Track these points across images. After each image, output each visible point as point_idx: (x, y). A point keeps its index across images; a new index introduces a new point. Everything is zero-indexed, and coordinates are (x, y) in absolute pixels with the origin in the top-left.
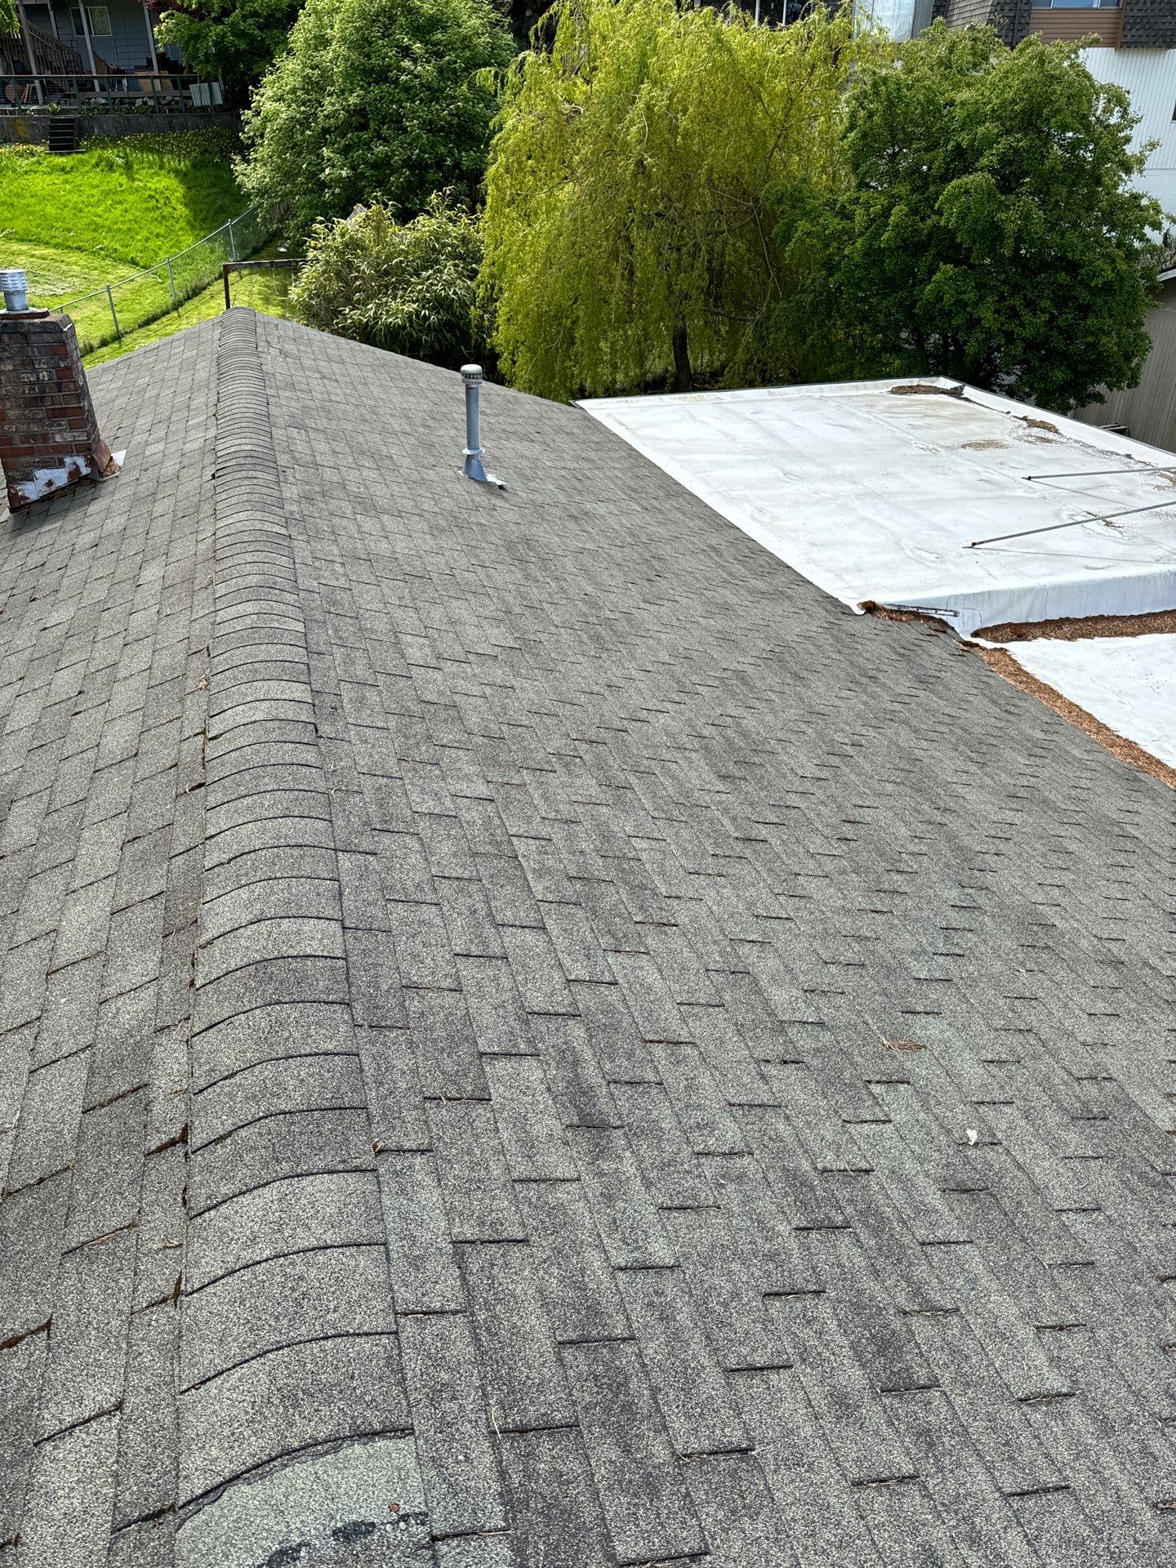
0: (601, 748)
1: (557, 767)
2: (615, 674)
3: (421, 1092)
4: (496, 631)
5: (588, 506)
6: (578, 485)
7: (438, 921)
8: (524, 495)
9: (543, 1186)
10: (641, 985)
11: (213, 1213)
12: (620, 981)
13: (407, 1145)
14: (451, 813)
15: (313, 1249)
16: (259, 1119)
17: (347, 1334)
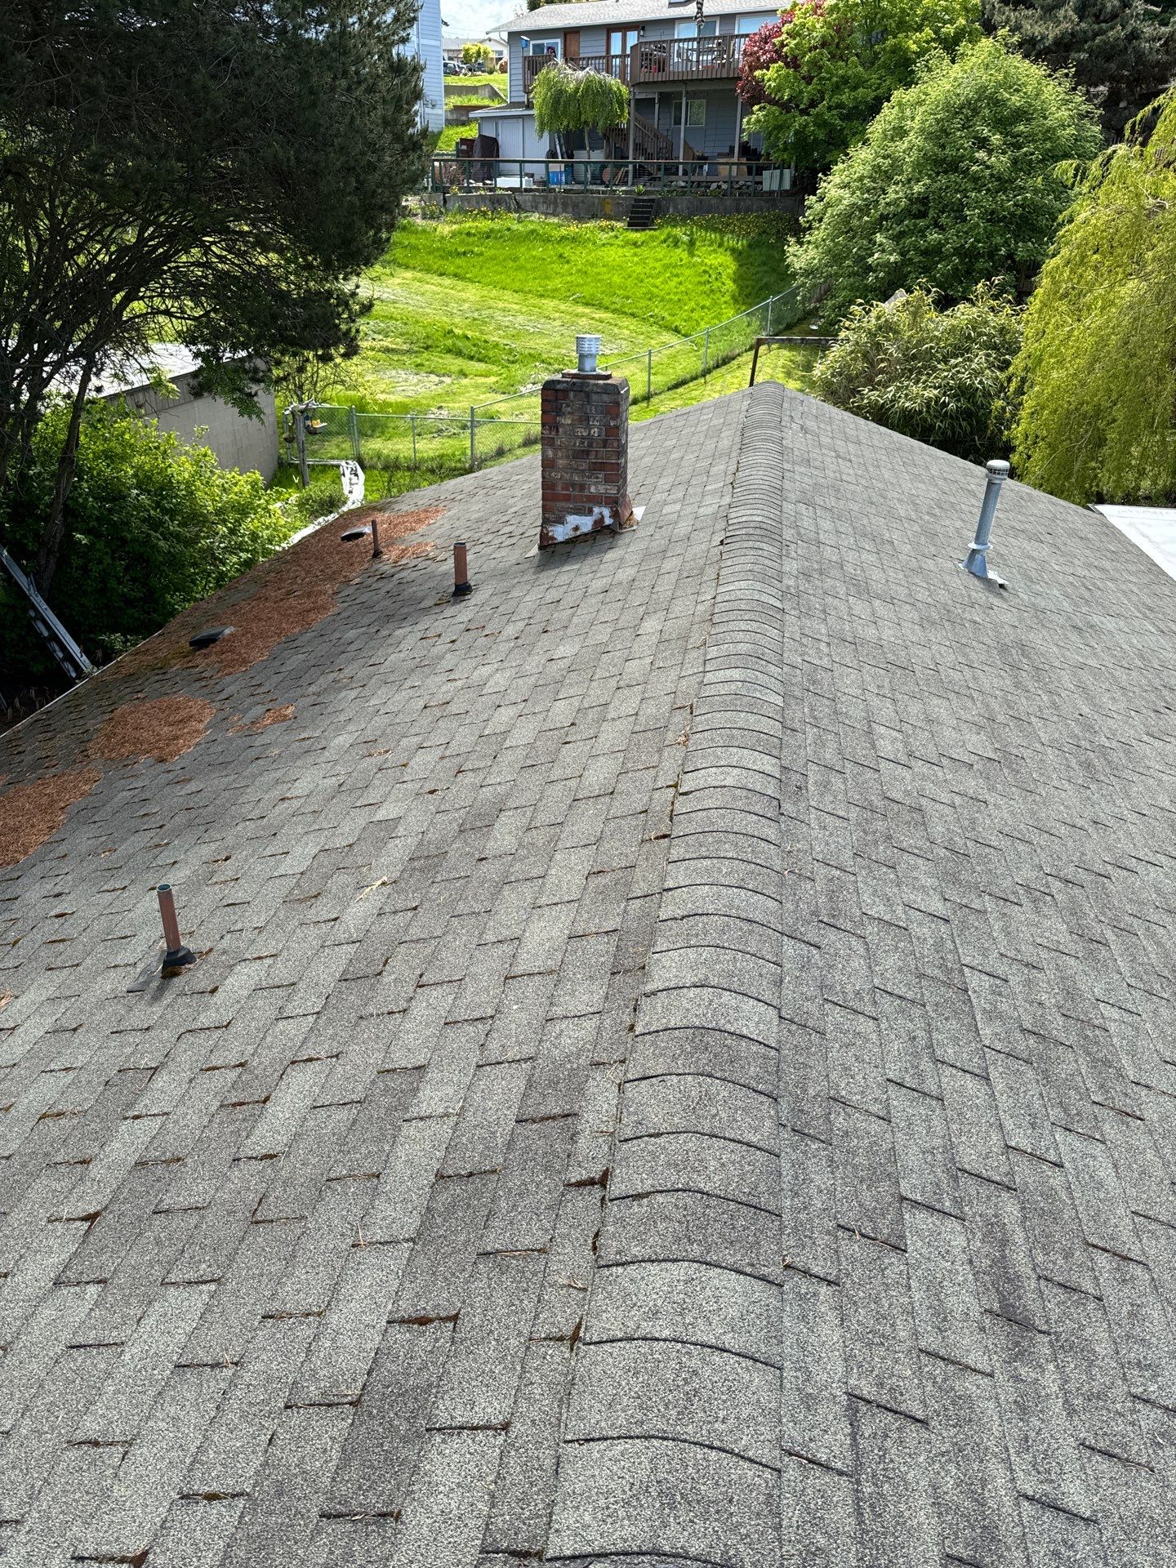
0: (1077, 891)
1: (1024, 900)
2: (1104, 810)
3: (835, 1218)
4: (975, 738)
7: (874, 1036)
8: (1026, 597)
9: (951, 1368)
10: (1091, 1177)
11: (620, 1270)
12: (1067, 1165)
13: (815, 1270)
14: (901, 924)
15: (710, 1347)
16: (678, 1190)
17: (731, 1452)
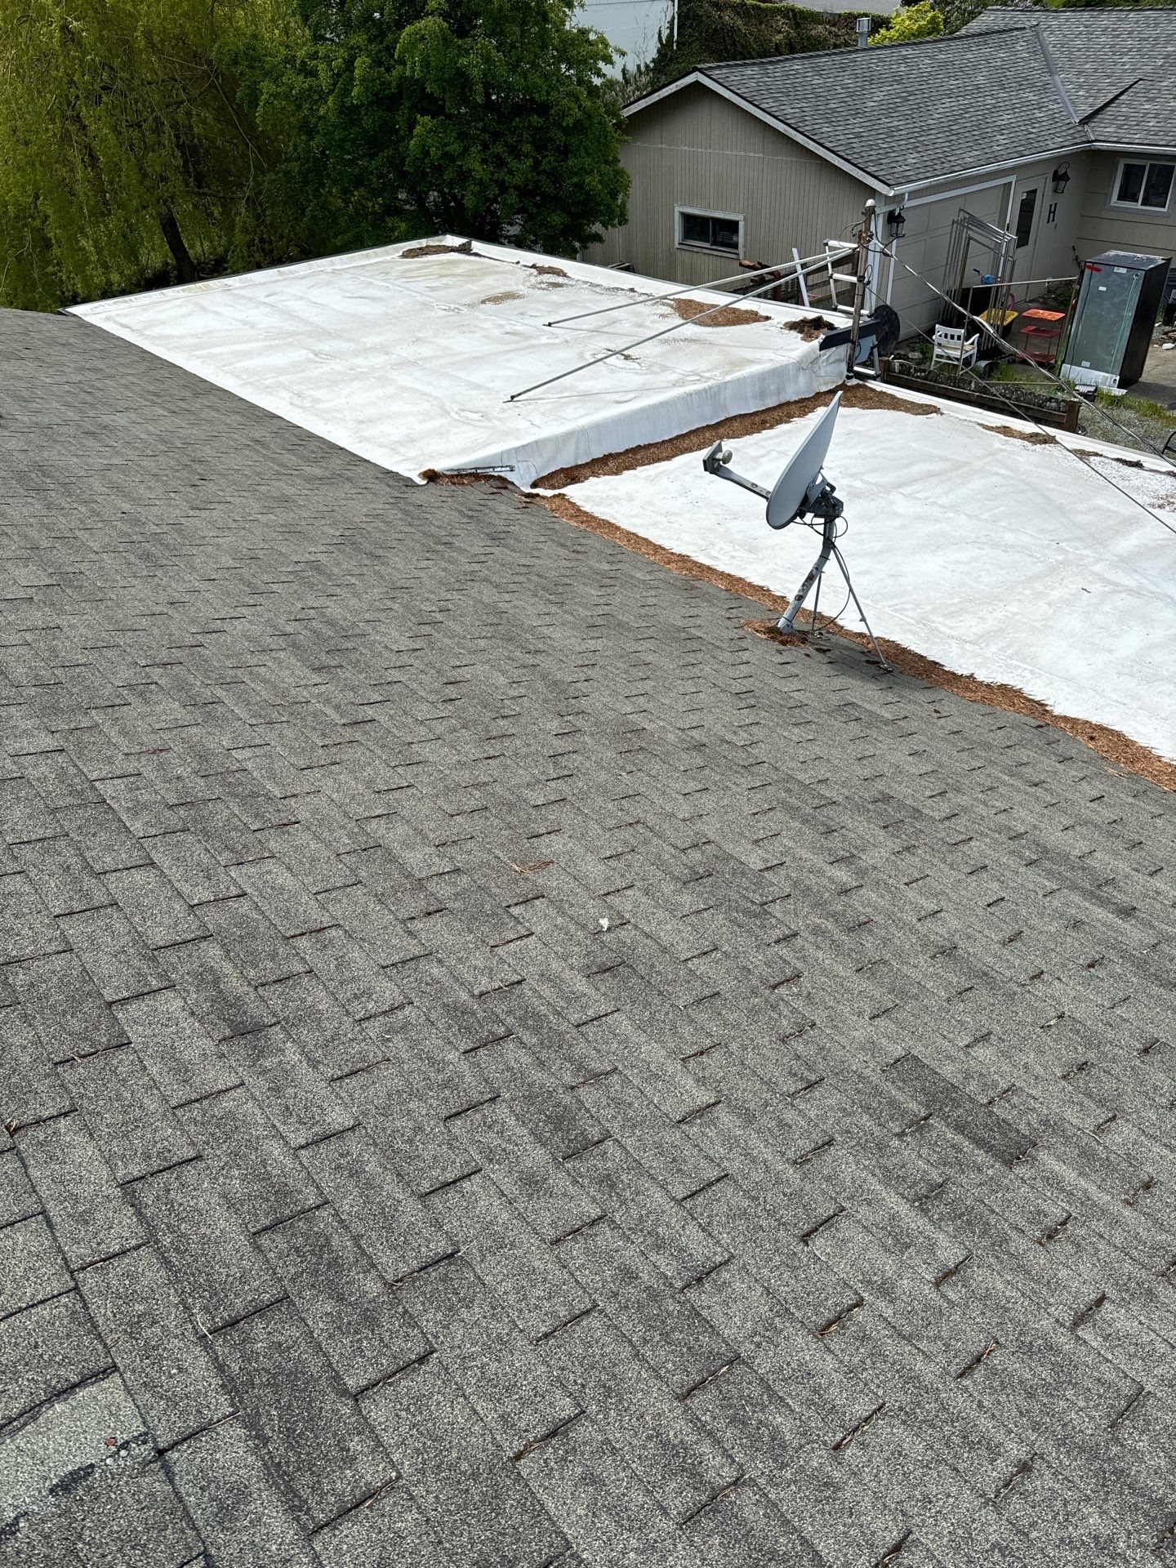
0: (176, 668)
1: (131, 699)
2: (177, 590)
3: (49, 1060)
4: (24, 571)
5: (106, 419)
6: (88, 398)
7: (27, 888)
9: (206, 1102)
10: (272, 888)
12: (249, 891)
13: (46, 1114)
14: (15, 775)
17: (21, 1310)
